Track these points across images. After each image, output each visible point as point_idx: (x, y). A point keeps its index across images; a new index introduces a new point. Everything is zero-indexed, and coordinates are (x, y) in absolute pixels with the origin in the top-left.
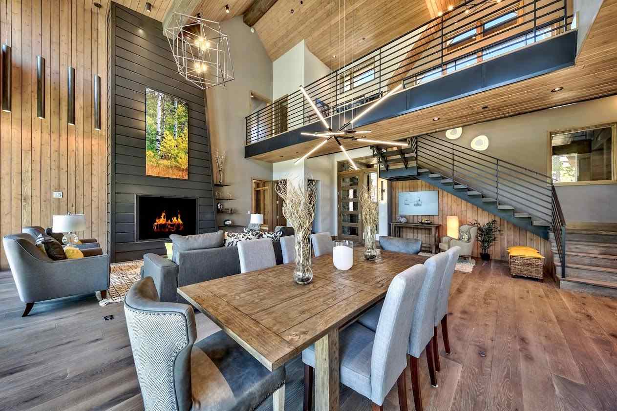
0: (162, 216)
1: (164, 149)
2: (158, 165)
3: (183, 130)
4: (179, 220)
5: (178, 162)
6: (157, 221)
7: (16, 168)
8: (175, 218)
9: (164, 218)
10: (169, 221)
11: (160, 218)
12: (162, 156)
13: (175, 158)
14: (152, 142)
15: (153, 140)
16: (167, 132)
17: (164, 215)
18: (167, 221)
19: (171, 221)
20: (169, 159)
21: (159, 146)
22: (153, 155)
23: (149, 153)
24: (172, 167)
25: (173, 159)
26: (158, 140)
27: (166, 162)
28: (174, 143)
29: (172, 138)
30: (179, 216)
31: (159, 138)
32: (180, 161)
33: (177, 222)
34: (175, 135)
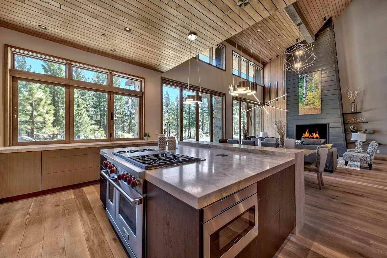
0: (307, 132)
1: (307, 101)
2: (304, 109)
3: (318, 87)
4: (317, 135)
5: (315, 105)
6: (304, 135)
7: (267, 119)
8: (314, 134)
9: (308, 133)
10: (311, 135)
11: (305, 133)
12: (306, 104)
13: (313, 104)
14: (301, 99)
15: (302, 98)
16: (309, 92)
17: (308, 132)
18: (309, 135)
19: (312, 135)
20: (309, 105)
21: (305, 100)
22: (301, 105)
23: (300, 104)
24: (311, 109)
25: (312, 105)
26: (304, 97)
27: (308, 107)
28: (313, 96)
29: (311, 94)
30: (317, 132)
31: (304, 96)
32: (316, 104)
33: (316, 136)
34: (313, 92)
